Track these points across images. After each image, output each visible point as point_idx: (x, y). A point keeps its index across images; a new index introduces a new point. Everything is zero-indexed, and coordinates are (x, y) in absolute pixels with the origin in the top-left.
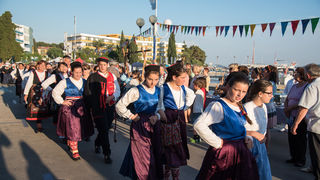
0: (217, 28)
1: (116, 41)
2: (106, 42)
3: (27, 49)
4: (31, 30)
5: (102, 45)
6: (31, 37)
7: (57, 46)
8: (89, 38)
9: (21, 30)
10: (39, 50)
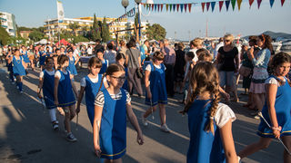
0: (203, 4)
1: (89, 23)
2: (80, 24)
3: (12, 34)
4: (13, 17)
5: (77, 27)
6: (14, 22)
7: (37, 30)
8: (66, 21)
9: (4, 17)
10: (22, 34)
